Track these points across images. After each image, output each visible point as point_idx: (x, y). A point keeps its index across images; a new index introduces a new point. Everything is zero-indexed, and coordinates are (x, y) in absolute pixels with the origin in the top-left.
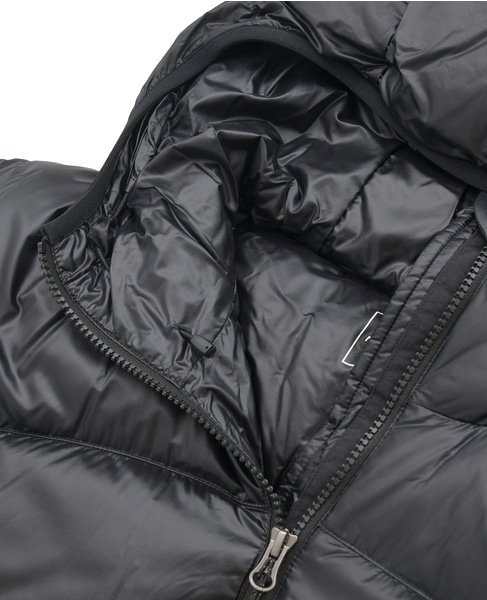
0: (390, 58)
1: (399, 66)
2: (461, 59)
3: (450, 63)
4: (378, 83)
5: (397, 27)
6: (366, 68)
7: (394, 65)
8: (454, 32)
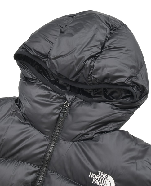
0: (49, 57)
1: (51, 59)
2: (64, 58)
3: (62, 59)
4: (46, 62)
5: (50, 50)
6: (43, 58)
7: (50, 58)
8: (63, 52)
